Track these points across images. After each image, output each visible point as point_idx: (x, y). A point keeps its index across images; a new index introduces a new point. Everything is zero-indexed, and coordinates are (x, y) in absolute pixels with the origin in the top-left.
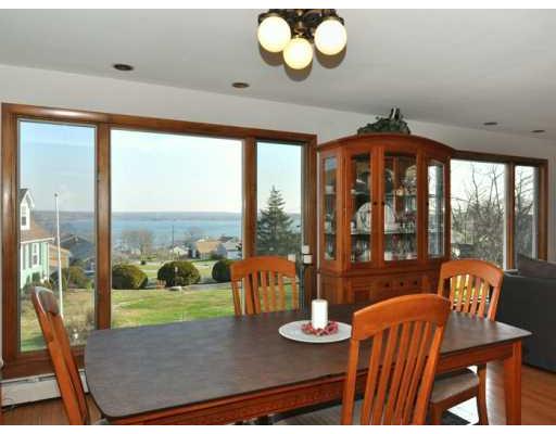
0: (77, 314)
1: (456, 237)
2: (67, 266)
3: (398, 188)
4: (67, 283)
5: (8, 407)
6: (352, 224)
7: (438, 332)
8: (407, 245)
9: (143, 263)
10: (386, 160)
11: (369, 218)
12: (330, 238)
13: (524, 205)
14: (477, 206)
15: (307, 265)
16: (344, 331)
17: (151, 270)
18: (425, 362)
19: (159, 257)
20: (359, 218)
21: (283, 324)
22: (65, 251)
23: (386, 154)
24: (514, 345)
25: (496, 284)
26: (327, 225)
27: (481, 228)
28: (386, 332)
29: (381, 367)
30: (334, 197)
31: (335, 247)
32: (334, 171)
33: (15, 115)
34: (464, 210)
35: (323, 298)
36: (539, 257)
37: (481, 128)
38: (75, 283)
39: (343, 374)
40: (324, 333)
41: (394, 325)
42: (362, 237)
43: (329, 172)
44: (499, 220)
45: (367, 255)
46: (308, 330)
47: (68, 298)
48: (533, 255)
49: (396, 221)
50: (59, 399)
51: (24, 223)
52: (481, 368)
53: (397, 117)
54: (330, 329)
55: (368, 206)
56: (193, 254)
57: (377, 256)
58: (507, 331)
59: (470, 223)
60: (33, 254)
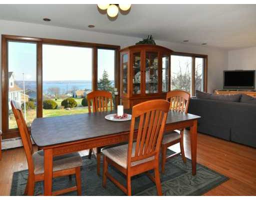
0: (31, 119)
1: (173, 88)
2: (28, 101)
3: (151, 66)
4: (27, 107)
5: (4, 150)
6: (133, 80)
7: (165, 115)
8: (154, 87)
9: (56, 100)
10: (147, 55)
11: (140, 77)
12: (125, 85)
13: (198, 75)
14: (181, 76)
15: (116, 96)
16: (129, 117)
17: (59, 102)
18: (160, 127)
19: (62, 98)
20: (136, 78)
21: (107, 115)
22: (27, 96)
23: (147, 52)
24: (194, 122)
25: (187, 99)
26: (124, 80)
27: (182, 84)
28: (145, 114)
29: (143, 129)
30: (126, 69)
31: (127, 89)
32: (127, 63)
33: (6, 39)
34: (176, 77)
35: (122, 105)
36: (204, 91)
37: (182, 43)
38: (31, 107)
39: (129, 131)
40: (122, 118)
41: (148, 112)
42: (137, 85)
43: (125, 63)
44: (189, 81)
45: (139, 92)
46: (116, 117)
47: (28, 113)
48: (202, 91)
49: (150, 78)
50: (22, 147)
51: (12, 85)
52: (182, 131)
53: (151, 38)
54: (124, 116)
55: (139, 73)
56: (75, 96)
57: (143, 92)
58: (191, 116)
59: (178, 83)
60: (15, 96)
